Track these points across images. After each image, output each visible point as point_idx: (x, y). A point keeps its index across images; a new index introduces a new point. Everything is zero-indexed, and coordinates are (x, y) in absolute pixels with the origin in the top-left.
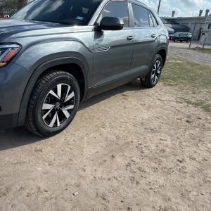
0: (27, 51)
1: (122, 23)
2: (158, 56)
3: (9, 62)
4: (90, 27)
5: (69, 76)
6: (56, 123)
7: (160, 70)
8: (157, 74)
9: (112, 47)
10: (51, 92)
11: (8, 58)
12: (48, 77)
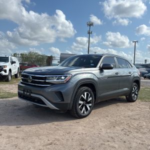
0: (74, 77)
1: (112, 66)
2: (135, 84)
3: (67, 82)
4: (97, 68)
5: (89, 89)
6: (84, 112)
7: (137, 92)
8: (136, 94)
9: (108, 77)
10: (82, 95)
11: (68, 80)
12: (81, 89)
